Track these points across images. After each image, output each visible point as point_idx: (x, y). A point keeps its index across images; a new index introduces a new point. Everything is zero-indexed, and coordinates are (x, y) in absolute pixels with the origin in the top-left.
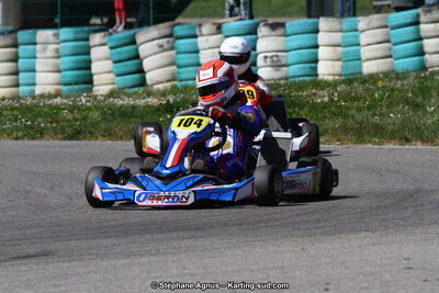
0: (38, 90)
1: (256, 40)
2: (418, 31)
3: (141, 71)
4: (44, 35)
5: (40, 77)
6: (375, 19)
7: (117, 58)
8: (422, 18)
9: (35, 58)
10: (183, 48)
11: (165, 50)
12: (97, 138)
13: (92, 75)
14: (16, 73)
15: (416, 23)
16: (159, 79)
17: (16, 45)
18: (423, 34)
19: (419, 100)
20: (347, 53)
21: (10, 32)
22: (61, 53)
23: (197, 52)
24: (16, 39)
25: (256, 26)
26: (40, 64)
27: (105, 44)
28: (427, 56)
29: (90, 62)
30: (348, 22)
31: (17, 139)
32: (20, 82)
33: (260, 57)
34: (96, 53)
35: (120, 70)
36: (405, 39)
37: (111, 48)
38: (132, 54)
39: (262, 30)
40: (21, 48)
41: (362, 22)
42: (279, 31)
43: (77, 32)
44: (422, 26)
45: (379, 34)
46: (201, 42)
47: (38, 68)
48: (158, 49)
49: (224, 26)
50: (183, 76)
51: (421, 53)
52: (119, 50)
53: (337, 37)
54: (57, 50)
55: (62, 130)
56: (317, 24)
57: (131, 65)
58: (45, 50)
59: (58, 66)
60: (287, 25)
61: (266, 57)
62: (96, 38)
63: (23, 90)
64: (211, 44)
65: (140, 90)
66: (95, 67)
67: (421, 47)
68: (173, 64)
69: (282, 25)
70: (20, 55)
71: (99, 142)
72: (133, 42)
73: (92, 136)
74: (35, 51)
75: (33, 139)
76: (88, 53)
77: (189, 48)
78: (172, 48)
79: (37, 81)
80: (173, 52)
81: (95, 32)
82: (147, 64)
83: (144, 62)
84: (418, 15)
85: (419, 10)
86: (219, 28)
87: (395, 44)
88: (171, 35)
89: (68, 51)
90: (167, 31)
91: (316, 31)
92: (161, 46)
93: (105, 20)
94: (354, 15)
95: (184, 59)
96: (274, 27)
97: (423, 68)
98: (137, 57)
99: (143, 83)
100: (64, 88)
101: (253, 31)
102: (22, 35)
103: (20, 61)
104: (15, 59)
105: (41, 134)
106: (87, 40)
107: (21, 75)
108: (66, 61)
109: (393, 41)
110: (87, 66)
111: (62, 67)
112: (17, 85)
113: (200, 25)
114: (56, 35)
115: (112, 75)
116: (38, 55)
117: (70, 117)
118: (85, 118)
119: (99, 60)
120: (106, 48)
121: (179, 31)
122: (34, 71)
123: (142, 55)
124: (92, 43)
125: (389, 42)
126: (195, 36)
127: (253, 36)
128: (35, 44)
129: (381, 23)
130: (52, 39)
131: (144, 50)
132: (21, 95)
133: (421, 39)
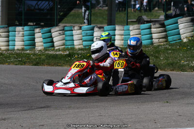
0: (16, 48)
1: (93, 33)
2: (151, 31)
3: (52, 42)
4: (19, 28)
5: (17, 43)
6: (136, 26)
7: (44, 37)
8: (152, 27)
9: (15, 36)
10: (68, 34)
11: (61, 35)
12: (44, 65)
13: (35, 43)
14: (8, 41)
15: (150, 28)
16: (59, 45)
17: (8, 32)
18: (152, 32)
19: (157, 55)
20: (125, 38)
21: (6, 27)
22: (25, 35)
23: (73, 36)
24: (9, 30)
25: (94, 27)
26: (17, 39)
27: (40, 32)
28: (153, 40)
29: (35, 38)
30: (126, 27)
31: (16, 65)
32: (10, 44)
33: (95, 38)
34: (37, 35)
35: (45, 42)
36: (146, 33)
37: (42, 34)
38: (50, 36)
39: (96, 29)
40: (10, 33)
41: (131, 27)
42: (102, 30)
43: (30, 28)
44: (152, 29)
45: (137, 31)
46: (74, 32)
47: (16, 40)
48: (58, 34)
49: (82, 27)
50: (68, 44)
51: (151, 38)
52: (45, 34)
53: (122, 32)
54: (23, 34)
55: (32, 62)
56: (115, 27)
57: (49, 40)
58: (19, 34)
59: (23, 39)
60: (105, 27)
61: (97, 38)
62: (37, 30)
63: (10, 47)
64: (77, 33)
65: (52, 48)
66: (36, 40)
67: (152, 36)
68: (64, 40)
69: (103, 27)
70: (10, 35)
71: (46, 67)
72: (50, 32)
73: (43, 64)
74: (15, 34)
75: (22, 65)
76: (34, 35)
77: (70, 35)
78: (64, 34)
79: (16, 44)
80: (64, 36)
81: (37, 28)
82: (55, 39)
83: (54, 39)
84: (151, 26)
85: (151, 24)
86: (80, 28)
87: (142, 35)
88: (63, 30)
89: (27, 34)
90: (62, 28)
91: (115, 30)
92: (60, 33)
93: (34, 24)
94: (127, 25)
95: (68, 38)
96: (100, 28)
97: (152, 43)
98: (51, 37)
99: (53, 46)
100: (25, 47)
101: (92, 29)
102: (11, 28)
103: (10, 37)
104: (8, 37)
105: (25, 63)
106: (34, 31)
107: (10, 42)
108: (26, 38)
109: (142, 34)
110: (34, 39)
111: (25, 40)
112: (9, 46)
113: (74, 27)
114: (23, 29)
115: (42, 43)
116: (16, 35)
117: (34, 58)
118: (40, 58)
119: (38, 38)
120: (40, 34)
121: (66, 28)
122: (15, 41)
123: (53, 36)
124: (35, 32)
125: (140, 34)
126: (72, 31)
127: (93, 31)
128: (15, 31)
129: (137, 28)
130: (21, 30)
131: (54, 34)
132: (10, 49)
133: (151, 34)
